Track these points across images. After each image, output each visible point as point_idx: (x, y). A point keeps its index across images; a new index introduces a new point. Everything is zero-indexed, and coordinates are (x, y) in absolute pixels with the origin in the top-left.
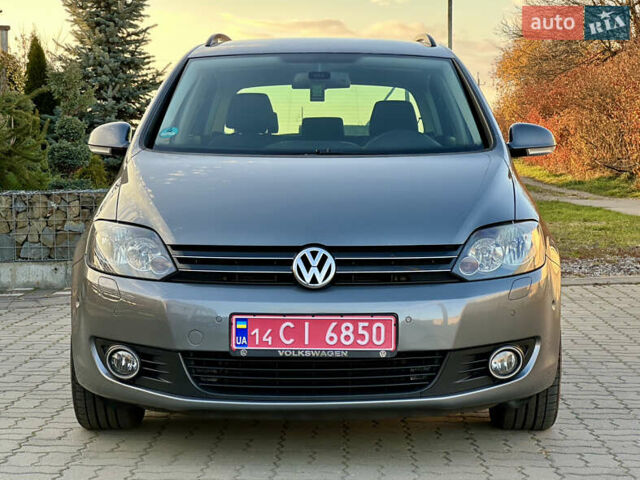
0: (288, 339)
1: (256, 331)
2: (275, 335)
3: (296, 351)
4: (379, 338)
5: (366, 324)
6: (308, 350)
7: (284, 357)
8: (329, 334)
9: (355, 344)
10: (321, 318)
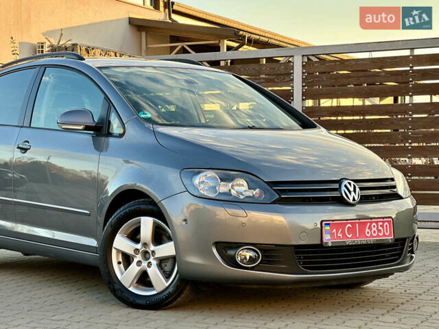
0: (349, 234)
1: (335, 230)
2: (343, 232)
3: (354, 241)
4: (387, 232)
5: (381, 224)
6: (359, 240)
7: (349, 246)
8: (367, 230)
9: (378, 236)
10: (363, 221)
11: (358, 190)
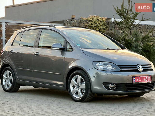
1: (136, 79)
2: (138, 80)
4: (150, 80)
5: (148, 77)
6: (143, 82)
7: (140, 84)
8: (145, 79)
10: (144, 77)
11: (142, 68)
